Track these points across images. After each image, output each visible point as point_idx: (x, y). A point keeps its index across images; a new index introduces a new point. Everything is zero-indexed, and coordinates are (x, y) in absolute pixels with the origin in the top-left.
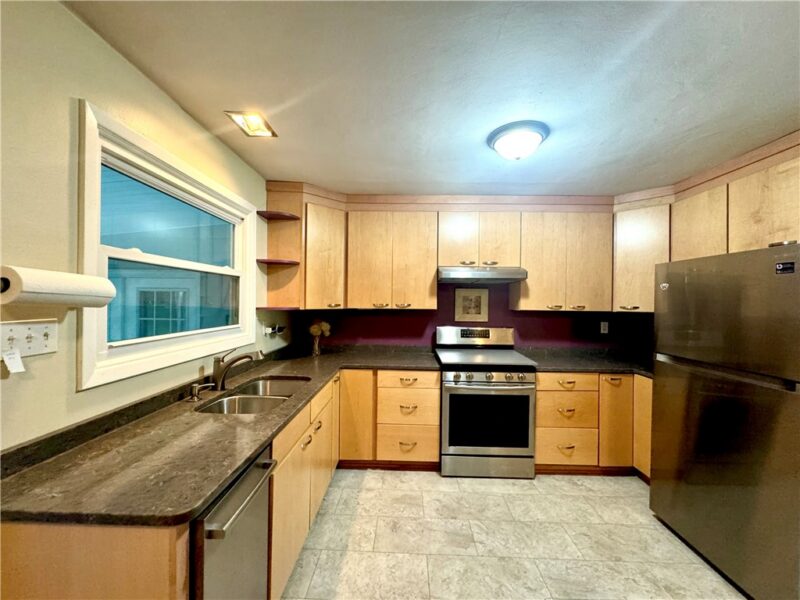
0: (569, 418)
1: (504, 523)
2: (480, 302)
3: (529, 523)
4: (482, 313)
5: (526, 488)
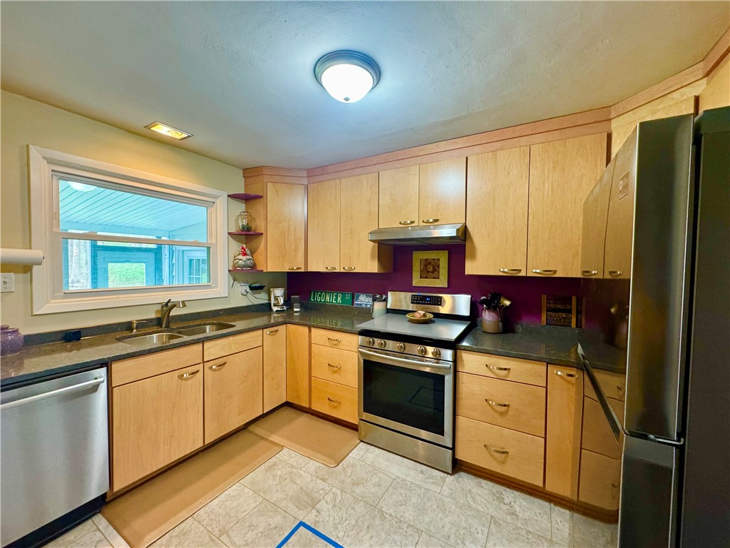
0: (502, 414)
1: (362, 504)
2: (438, 266)
3: (387, 516)
4: (440, 277)
5: (432, 480)
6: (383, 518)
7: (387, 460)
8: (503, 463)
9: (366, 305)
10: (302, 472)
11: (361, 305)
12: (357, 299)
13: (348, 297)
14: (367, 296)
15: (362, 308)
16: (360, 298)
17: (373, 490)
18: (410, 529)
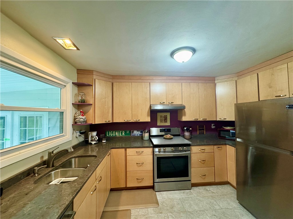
0: (203, 163)
1: (182, 213)
2: (167, 118)
3: (192, 212)
4: (168, 122)
5: (189, 194)
6: (192, 213)
7: (171, 194)
8: (204, 179)
9: (137, 135)
10: (150, 215)
11: (135, 135)
12: (133, 133)
13: (128, 132)
14: (137, 131)
15: (136, 136)
16: (134, 132)
17: (179, 207)
18: (201, 212)
